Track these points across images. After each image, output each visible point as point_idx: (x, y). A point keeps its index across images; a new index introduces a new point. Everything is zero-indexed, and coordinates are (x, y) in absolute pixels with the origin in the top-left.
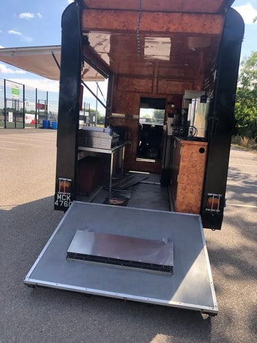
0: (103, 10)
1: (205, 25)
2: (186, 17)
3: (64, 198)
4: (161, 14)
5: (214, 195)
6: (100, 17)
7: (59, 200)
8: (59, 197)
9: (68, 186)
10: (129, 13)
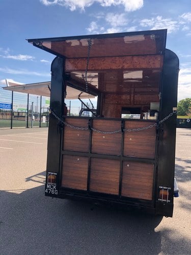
0: (78, 58)
1: (149, 62)
2: (135, 59)
3: (52, 187)
4: (118, 58)
5: (164, 188)
6: (76, 63)
7: (48, 188)
8: (48, 186)
9: (54, 178)
10: (95, 58)
